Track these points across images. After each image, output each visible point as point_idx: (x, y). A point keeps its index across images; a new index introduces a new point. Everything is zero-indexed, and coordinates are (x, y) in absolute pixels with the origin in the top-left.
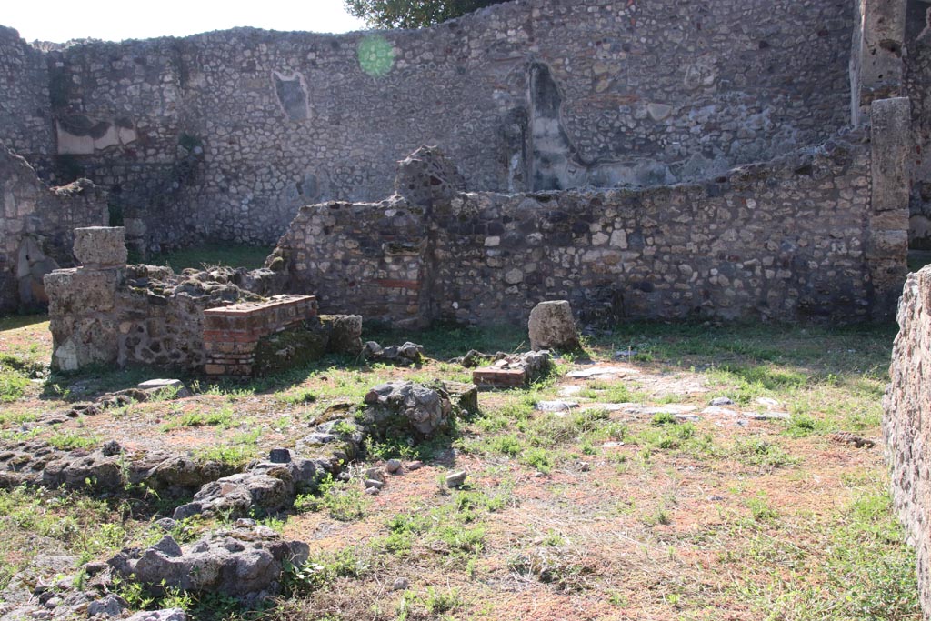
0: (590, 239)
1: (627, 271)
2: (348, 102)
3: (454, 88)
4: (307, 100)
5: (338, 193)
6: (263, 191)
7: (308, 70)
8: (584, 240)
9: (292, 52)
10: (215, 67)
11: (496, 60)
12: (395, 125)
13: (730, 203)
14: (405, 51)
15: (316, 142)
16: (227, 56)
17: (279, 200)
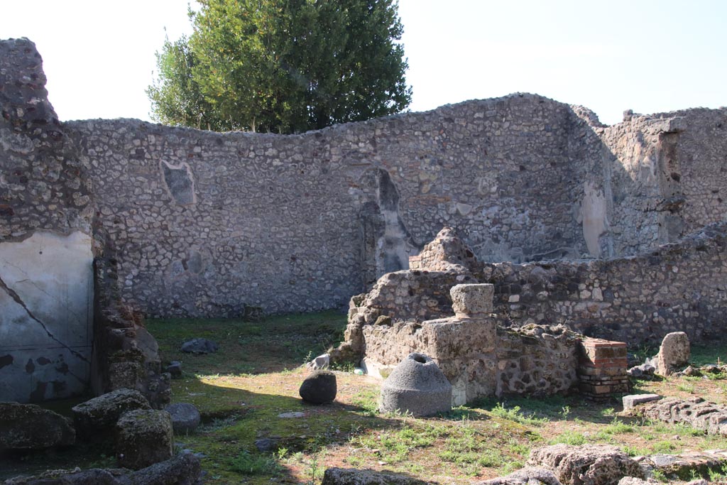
0: (579, 294)
1: (604, 316)
2: (230, 191)
3: (319, 184)
4: (193, 187)
5: (220, 269)
6: (148, 267)
7: (195, 161)
8: (575, 296)
9: (179, 145)
10: (101, 152)
11: (351, 165)
12: (271, 211)
14: (279, 152)
15: (200, 224)
16: (115, 143)
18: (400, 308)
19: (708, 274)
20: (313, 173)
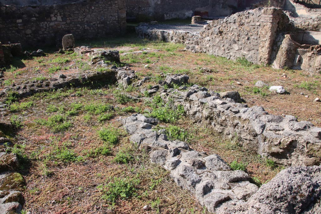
0: (51, 19)
1: (63, 27)
8: (49, 19)
13: (88, 7)
19: (107, 10)
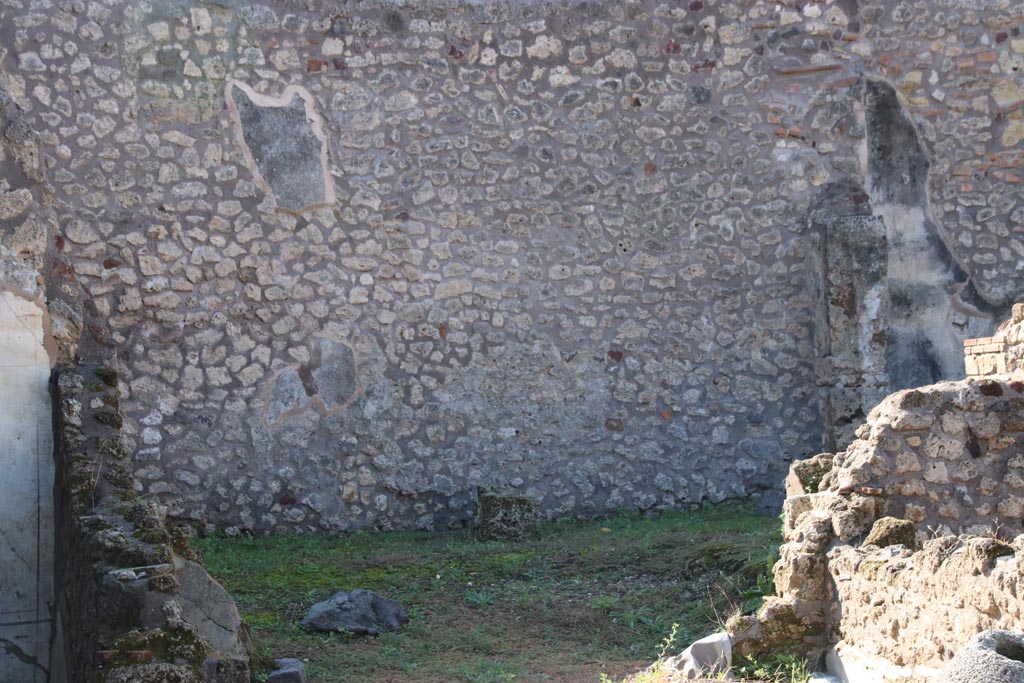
2: (429, 164)
3: (686, 134)
4: (323, 157)
5: (408, 390)
6: (205, 389)
7: (327, 83)
9: (280, 35)
10: (58, 62)
11: (779, 73)
12: (547, 220)
14: (568, 45)
15: (347, 262)
16: (97, 35)
17: (250, 411)
18: (941, 495)
20: (666, 103)
